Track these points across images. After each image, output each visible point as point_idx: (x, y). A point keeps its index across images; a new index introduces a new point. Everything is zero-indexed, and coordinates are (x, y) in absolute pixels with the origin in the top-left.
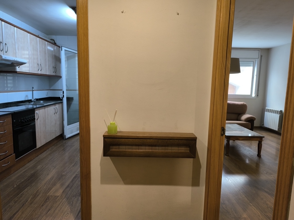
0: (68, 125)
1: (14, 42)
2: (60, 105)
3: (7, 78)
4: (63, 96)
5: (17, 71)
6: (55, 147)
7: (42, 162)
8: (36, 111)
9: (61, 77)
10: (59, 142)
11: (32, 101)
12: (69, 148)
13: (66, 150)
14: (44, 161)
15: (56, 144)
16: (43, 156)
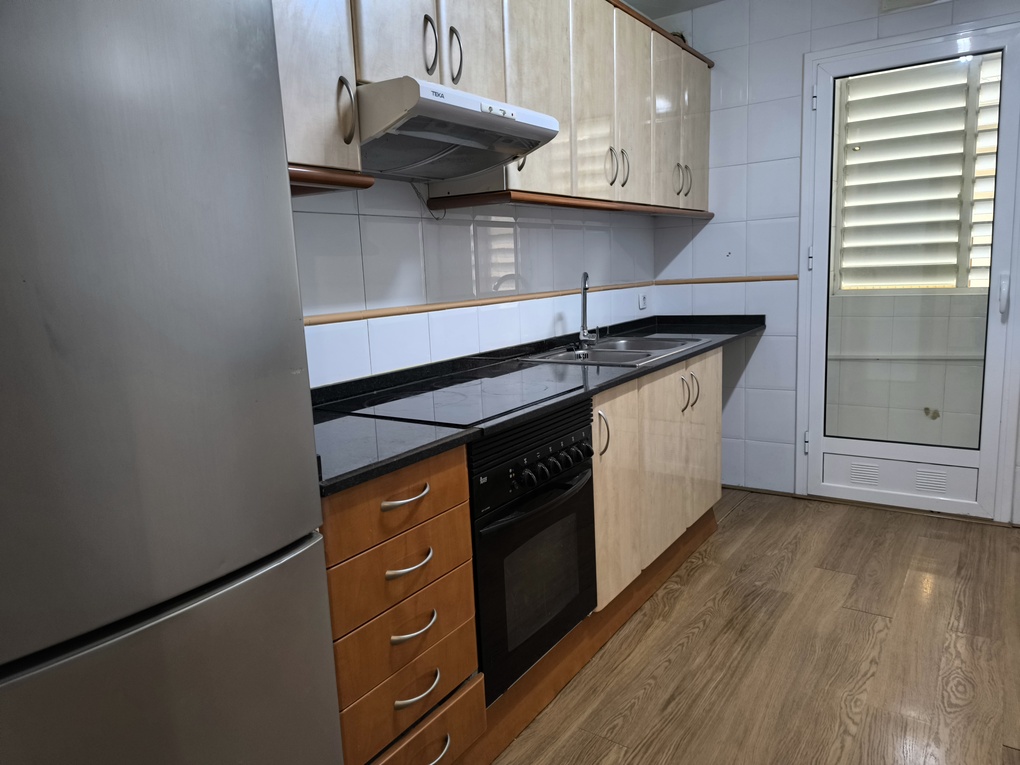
2: (711, 360)
5: (511, 187)
6: (682, 593)
7: (627, 712)
8: (601, 406)
9: (712, 216)
10: (697, 555)
11: (581, 342)
12: (761, 615)
13: (748, 635)
14: (636, 707)
15: (684, 565)
16: (628, 652)
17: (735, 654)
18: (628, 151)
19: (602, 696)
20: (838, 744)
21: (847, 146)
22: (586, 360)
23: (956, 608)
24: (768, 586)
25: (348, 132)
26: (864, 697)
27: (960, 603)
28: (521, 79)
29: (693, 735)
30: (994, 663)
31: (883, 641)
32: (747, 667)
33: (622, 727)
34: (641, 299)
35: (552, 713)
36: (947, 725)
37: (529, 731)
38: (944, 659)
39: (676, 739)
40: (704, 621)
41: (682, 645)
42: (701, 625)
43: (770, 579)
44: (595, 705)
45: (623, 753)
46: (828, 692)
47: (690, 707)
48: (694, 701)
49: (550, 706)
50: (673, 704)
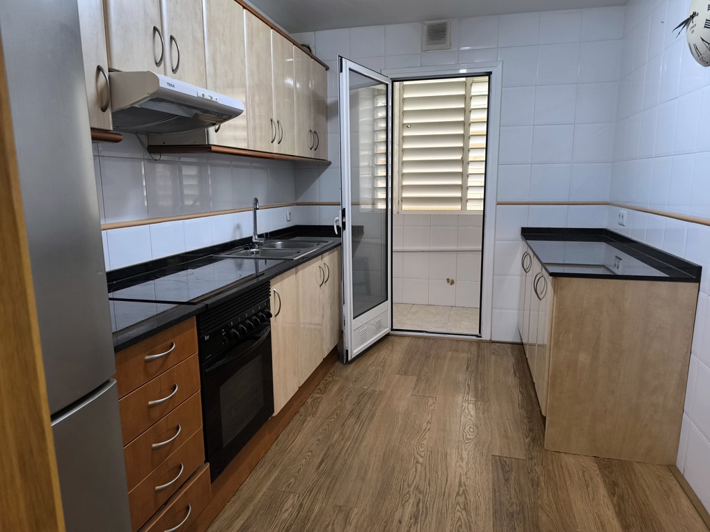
0: (354, 318)
1: (199, 35)
2: (335, 253)
3: (180, 171)
4: (344, 224)
5: (211, 143)
6: (322, 398)
7: (297, 474)
8: (275, 286)
9: (330, 163)
10: (329, 375)
11: (253, 243)
12: (368, 406)
13: (362, 418)
14: (302, 470)
15: (322, 382)
16: (293, 439)
17: (356, 430)
18: (281, 122)
19: (280, 468)
20: (414, 469)
21: (404, 124)
22: (258, 256)
23: (467, 388)
24: (371, 388)
25: (104, 104)
26: (425, 442)
27: (468, 385)
28: (216, 73)
29: (337, 480)
30: (486, 414)
31: (433, 410)
32: (363, 436)
33: (295, 483)
34: (288, 214)
35: (250, 483)
36: (466, 450)
37: (235, 497)
38: (463, 416)
39: (327, 484)
40: (337, 414)
41: (325, 429)
42: (335, 416)
43: (372, 384)
44: (276, 474)
45: (296, 498)
46: (407, 443)
47: (333, 464)
48: (335, 461)
49: (248, 479)
50: (323, 465)
